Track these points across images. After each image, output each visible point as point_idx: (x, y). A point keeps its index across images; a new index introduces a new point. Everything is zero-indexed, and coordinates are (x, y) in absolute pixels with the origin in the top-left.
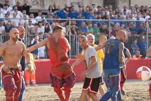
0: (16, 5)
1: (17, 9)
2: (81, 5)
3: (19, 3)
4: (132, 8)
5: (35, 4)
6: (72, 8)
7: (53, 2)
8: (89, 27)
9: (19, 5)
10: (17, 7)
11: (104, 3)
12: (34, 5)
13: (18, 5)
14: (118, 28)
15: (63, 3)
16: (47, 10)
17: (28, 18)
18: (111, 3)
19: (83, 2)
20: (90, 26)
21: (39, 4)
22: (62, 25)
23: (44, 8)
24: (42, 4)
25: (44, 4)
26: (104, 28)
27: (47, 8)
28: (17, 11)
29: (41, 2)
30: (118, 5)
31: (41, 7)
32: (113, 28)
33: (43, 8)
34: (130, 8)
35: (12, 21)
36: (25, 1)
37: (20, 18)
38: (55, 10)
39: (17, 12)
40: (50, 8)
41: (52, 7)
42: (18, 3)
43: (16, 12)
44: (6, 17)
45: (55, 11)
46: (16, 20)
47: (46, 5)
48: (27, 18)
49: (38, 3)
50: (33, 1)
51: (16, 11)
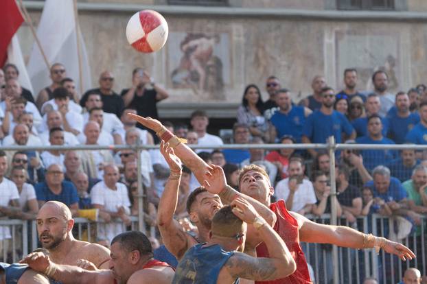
0: (98, 86)
1: (99, 104)
2: (386, 83)
3: (111, 79)
5: (184, 83)
6: (326, 96)
7: (261, 69)
8: (418, 180)
9: (108, 90)
10: (98, 97)
12: (176, 85)
13: (108, 87)
15: (305, 75)
16: (235, 107)
17: (148, 142)
19: (395, 69)
20: (419, 176)
21: (201, 83)
22: (298, 170)
23: (223, 98)
24: (212, 81)
27: (234, 96)
28: (101, 112)
29: (208, 73)
31: (207, 95)
33: (216, 98)
35: (80, 161)
36: (135, 72)
37: (113, 146)
38: (271, 104)
39: (101, 116)
40: (249, 97)
41: (258, 93)
42: (106, 79)
43: (96, 116)
44: (56, 141)
45: (270, 108)
46: (95, 153)
47: (232, 86)
48: (142, 142)
49: (194, 77)
50: (172, 69)
51: (96, 112)
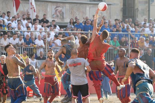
3: (38, 16)
4: (152, 21)
5: (55, 17)
11: (123, 17)
13: (37, 18)
14: (137, 41)
16: (67, 23)
18: (130, 16)
23: (64, 21)
24: (61, 17)
25: (63, 17)
26: (123, 41)
29: (61, 15)
30: (137, 18)
31: (60, 20)
32: (132, 40)
33: (62, 21)
34: (150, 21)
38: (76, 22)
40: (71, 21)
47: (66, 18)
50: (52, 14)
